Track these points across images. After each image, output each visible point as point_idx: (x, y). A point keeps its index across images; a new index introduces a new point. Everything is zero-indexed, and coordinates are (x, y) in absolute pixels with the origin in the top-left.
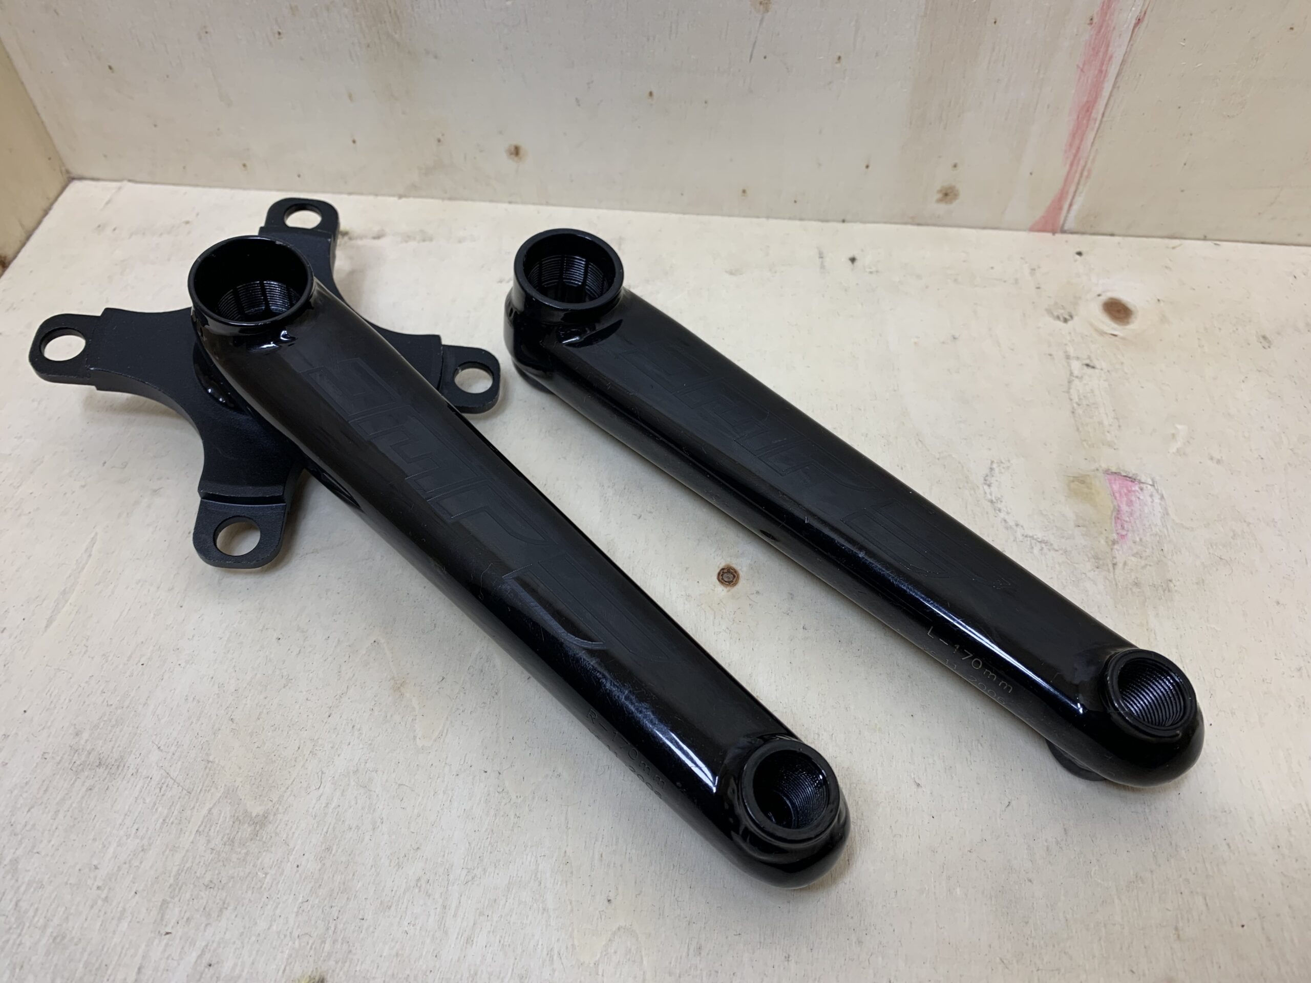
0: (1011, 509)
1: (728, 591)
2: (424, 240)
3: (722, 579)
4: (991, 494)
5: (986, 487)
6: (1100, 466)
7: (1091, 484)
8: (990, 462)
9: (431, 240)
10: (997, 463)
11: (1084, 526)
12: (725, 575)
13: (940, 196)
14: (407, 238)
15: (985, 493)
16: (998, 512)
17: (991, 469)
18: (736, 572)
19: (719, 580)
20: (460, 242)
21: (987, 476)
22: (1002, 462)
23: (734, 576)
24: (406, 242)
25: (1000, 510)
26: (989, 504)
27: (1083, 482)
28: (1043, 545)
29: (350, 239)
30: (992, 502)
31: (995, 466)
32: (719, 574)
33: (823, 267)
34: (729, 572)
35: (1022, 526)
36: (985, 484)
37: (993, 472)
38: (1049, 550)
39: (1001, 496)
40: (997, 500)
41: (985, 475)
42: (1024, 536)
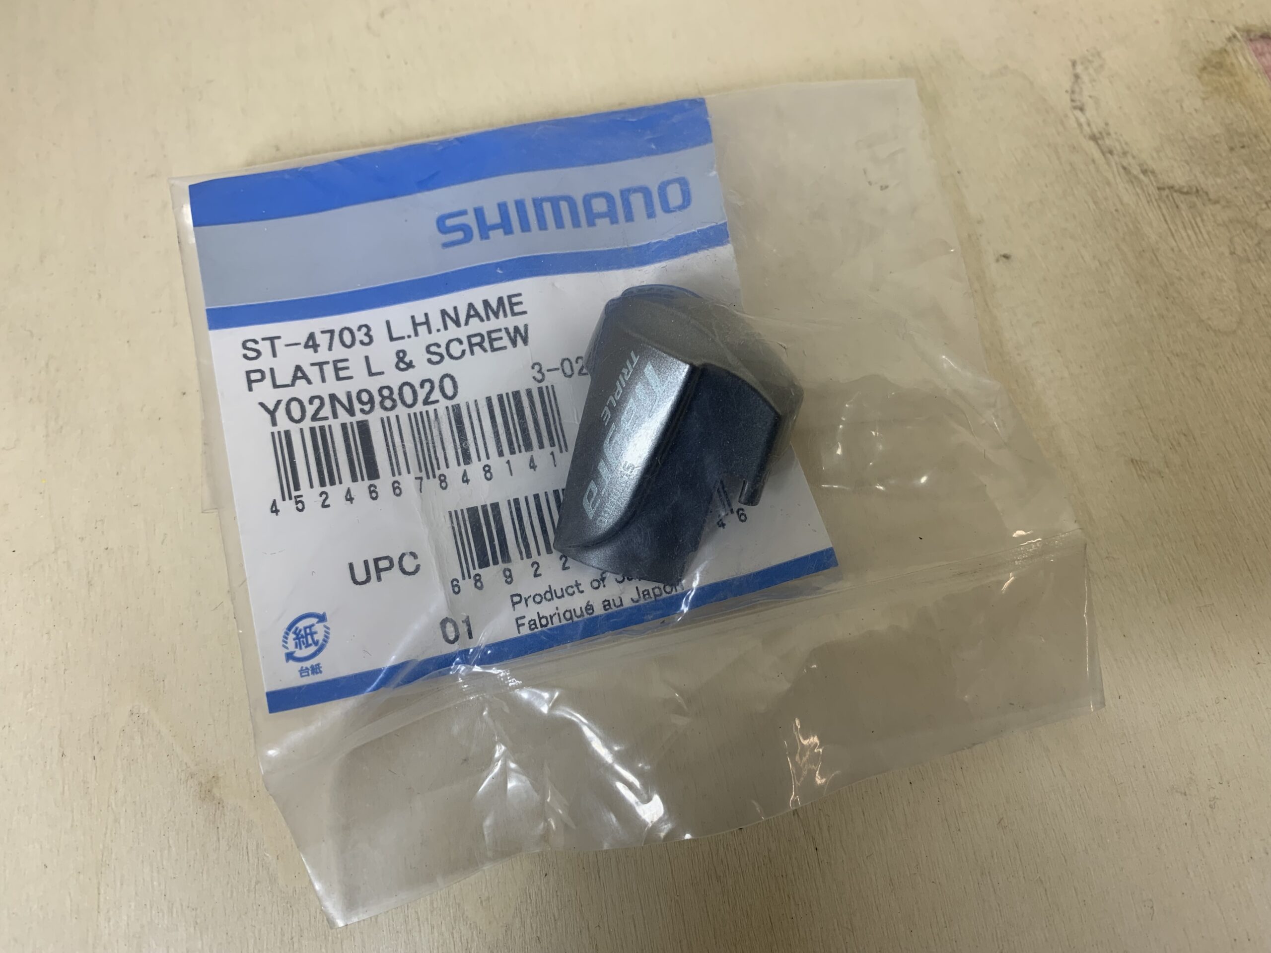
0: (1126, 144)
4: (1089, 125)
5: (1078, 113)
6: (1237, 28)
7: (1232, 64)
8: (1070, 64)
10: (1082, 63)
11: (1243, 147)
15: (1080, 125)
16: (1109, 155)
17: (1077, 77)
21: (1073, 92)
22: (1090, 62)
25: (1111, 152)
26: (1092, 143)
27: (1220, 66)
28: (1194, 199)
30: (1094, 138)
31: (1079, 69)
35: (1153, 172)
36: (1075, 108)
37: (1079, 81)
38: (1204, 205)
39: (1107, 124)
40: (1101, 133)
41: (1070, 92)
42: (1159, 189)
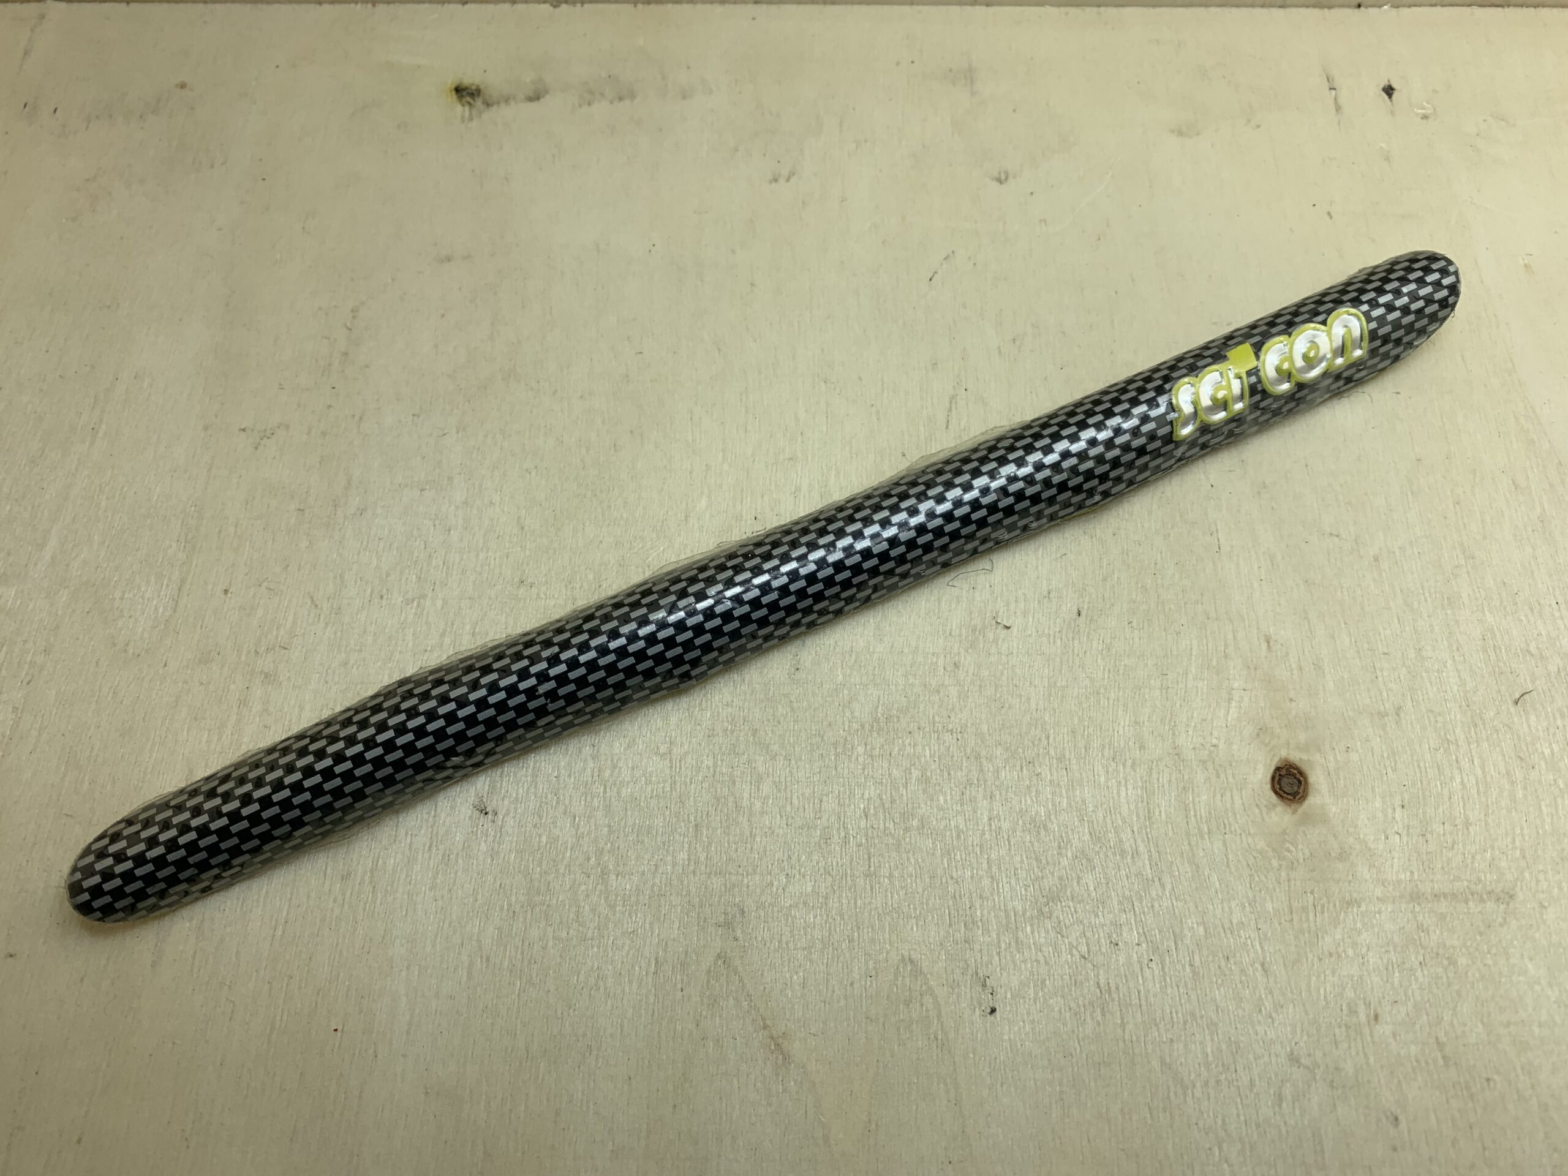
1: (1295, 812)
2: (621, 99)
3: (1281, 789)
9: (632, 96)
12: (1285, 780)
14: (589, 95)
18: (1301, 773)
19: (1276, 792)
20: (684, 98)
23: (1300, 782)
24: (589, 104)
29: (488, 105)
32: (1273, 778)
33: (1338, 108)
34: (1289, 774)
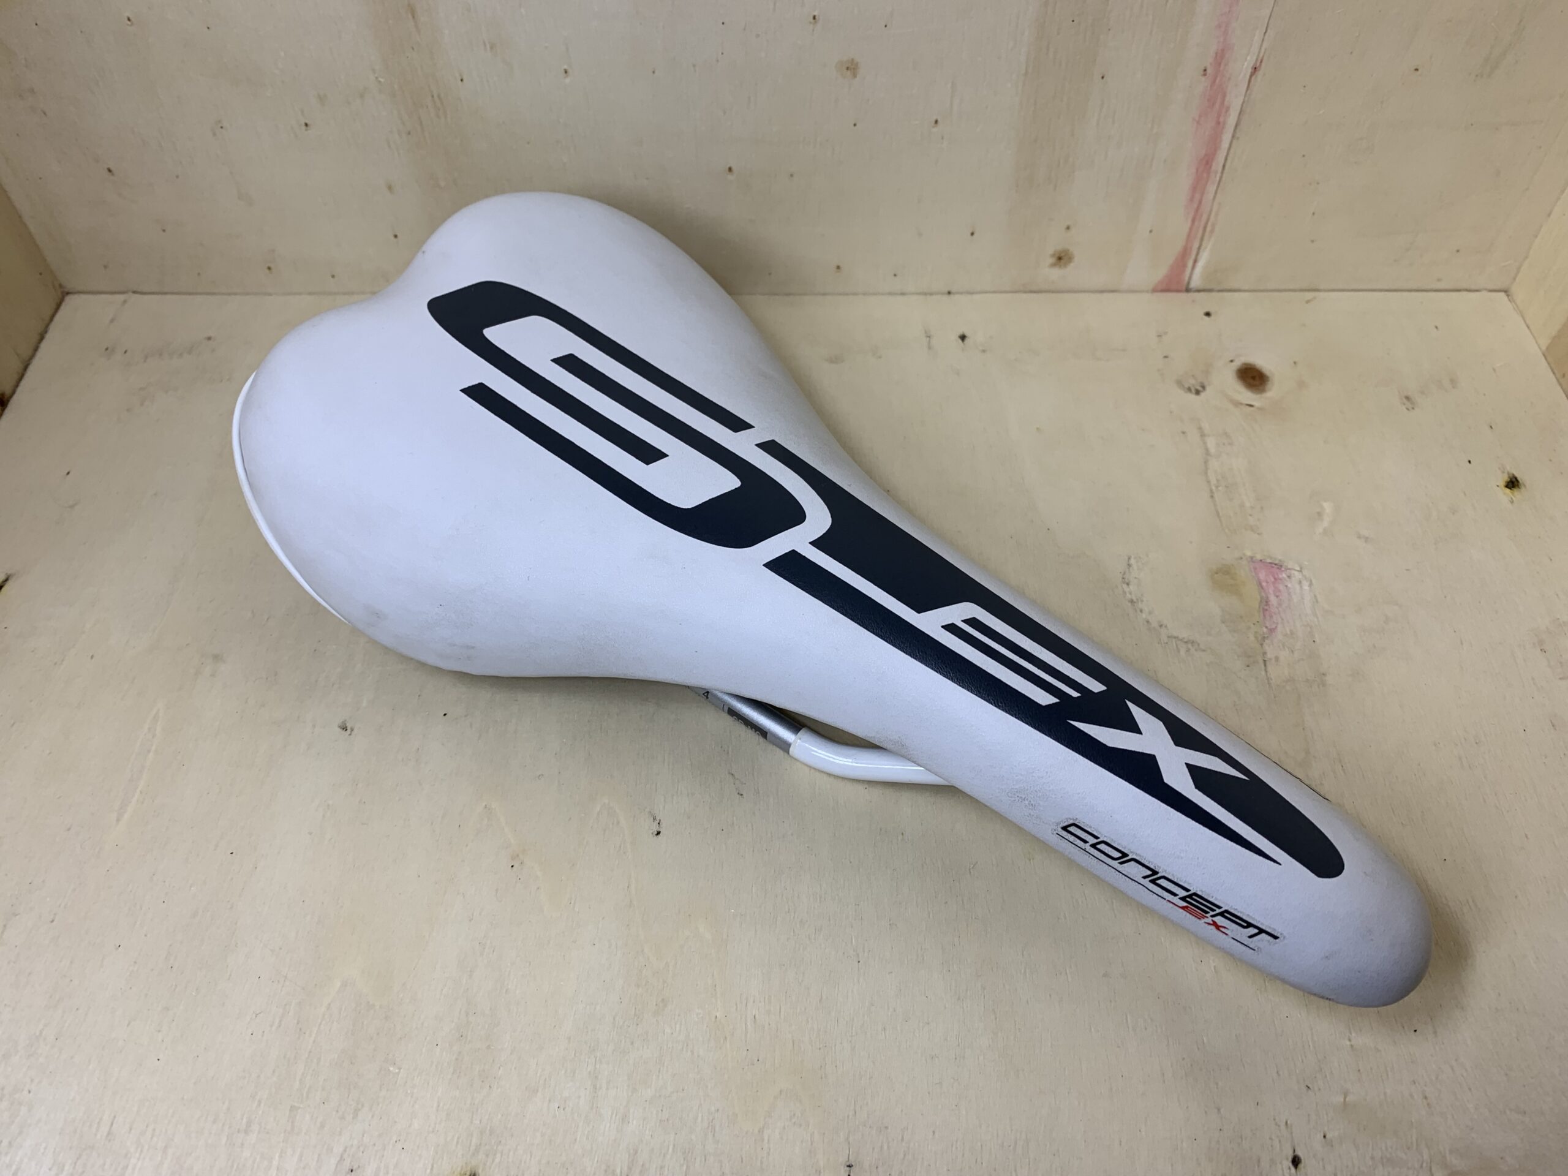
0: (1152, 609)
4: (1130, 593)
5: (1125, 586)
6: (1244, 554)
7: (1236, 574)
8: (1127, 558)
10: (1135, 558)
11: (1231, 622)
13: (1053, 260)
15: (1124, 592)
16: (1139, 613)
17: (1129, 565)
21: (1124, 574)
22: (1140, 558)
25: (1142, 611)
26: (1130, 604)
27: (1227, 573)
28: (1190, 646)
30: (1131, 601)
31: (1132, 561)
35: (1166, 627)
36: (1124, 583)
37: (1131, 569)
38: (1196, 650)
39: (1142, 595)
40: (1137, 600)
41: (1122, 573)
42: (1168, 637)
